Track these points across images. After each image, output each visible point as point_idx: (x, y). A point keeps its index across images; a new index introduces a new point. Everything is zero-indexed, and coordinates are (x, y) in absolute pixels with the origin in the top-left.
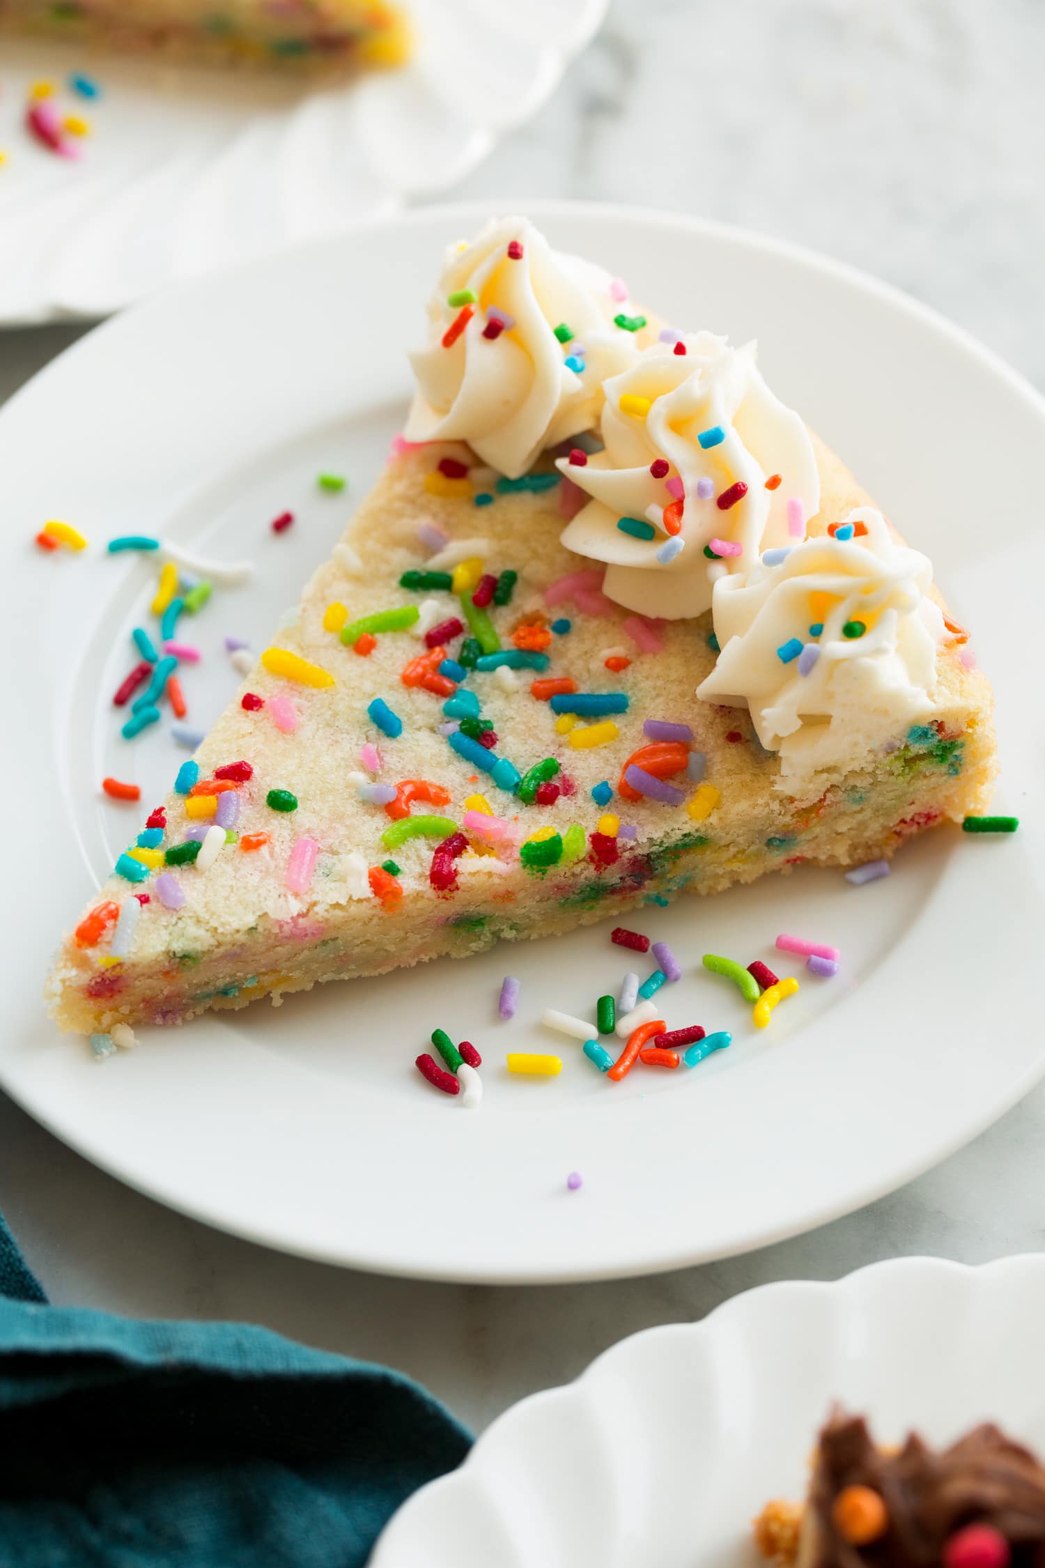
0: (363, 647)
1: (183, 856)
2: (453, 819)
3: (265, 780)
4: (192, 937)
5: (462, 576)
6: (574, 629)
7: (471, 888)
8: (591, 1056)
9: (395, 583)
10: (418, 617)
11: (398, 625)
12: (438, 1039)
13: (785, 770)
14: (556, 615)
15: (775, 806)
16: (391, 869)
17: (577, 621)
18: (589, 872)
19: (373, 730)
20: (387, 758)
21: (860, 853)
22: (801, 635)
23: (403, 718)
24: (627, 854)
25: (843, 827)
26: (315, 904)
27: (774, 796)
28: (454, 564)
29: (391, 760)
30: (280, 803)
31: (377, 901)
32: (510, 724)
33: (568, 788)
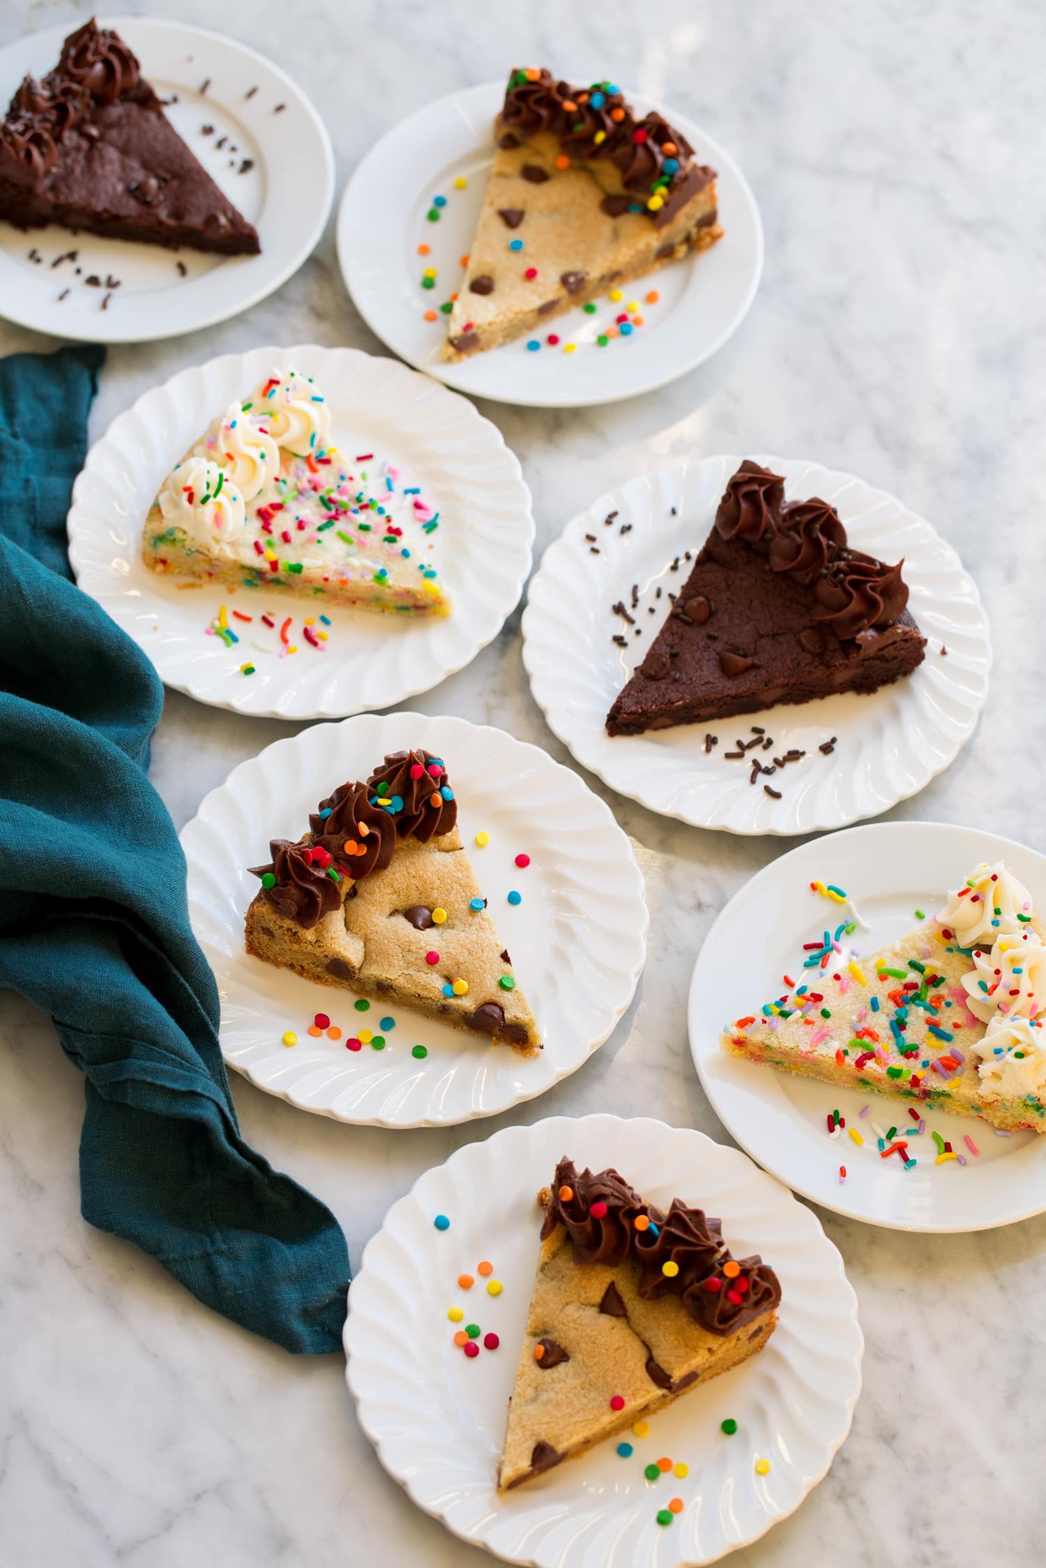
0: (883, 978)
1: (785, 1015)
2: (876, 1047)
3: (824, 1005)
4: (773, 1042)
5: (928, 972)
6: (952, 1007)
7: (867, 1071)
8: (881, 1143)
9: (907, 962)
10: (906, 977)
11: (898, 975)
12: (836, 1112)
13: (983, 1086)
14: (949, 999)
15: (976, 1096)
16: (846, 1053)
17: (954, 1005)
18: (908, 1086)
19: (869, 1006)
20: (868, 1016)
21: (1003, 1126)
22: (1005, 1048)
23: (881, 1007)
24: (922, 1087)
25: (999, 1114)
26: (816, 1051)
27: (977, 1093)
28: (927, 966)
29: (869, 1019)
30: (825, 1014)
31: (836, 1060)
32: (912, 1027)
33: (916, 1056)
